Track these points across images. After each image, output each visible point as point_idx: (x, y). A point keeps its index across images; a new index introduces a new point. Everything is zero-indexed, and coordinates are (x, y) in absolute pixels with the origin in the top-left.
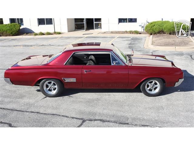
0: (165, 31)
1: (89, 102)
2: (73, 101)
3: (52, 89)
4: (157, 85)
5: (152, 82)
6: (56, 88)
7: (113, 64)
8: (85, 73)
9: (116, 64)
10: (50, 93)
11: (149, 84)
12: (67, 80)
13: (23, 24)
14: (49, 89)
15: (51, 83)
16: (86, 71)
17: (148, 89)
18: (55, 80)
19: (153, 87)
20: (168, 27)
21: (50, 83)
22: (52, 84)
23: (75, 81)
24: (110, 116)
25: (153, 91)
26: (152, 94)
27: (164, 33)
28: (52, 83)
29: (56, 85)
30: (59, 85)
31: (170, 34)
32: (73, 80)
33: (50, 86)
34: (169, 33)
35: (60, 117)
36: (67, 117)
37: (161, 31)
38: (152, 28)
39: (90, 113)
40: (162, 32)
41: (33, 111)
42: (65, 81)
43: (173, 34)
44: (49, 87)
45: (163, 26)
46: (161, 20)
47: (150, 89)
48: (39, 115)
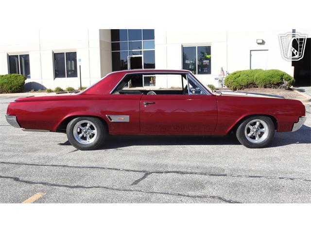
0: (257, 83)
1: (152, 154)
2: (124, 154)
3: (88, 136)
4: (264, 129)
5: (255, 124)
6: (93, 135)
7: (191, 93)
8: (145, 106)
9: (196, 92)
10: (83, 142)
11: (251, 127)
12: (115, 119)
13: (29, 77)
14: (83, 136)
15: (86, 126)
16: (147, 104)
17: (249, 135)
18: (93, 119)
19: (257, 131)
20: (263, 76)
21: (84, 125)
22: (87, 128)
23: (129, 121)
24: (192, 168)
25: (257, 139)
26: (256, 144)
27: (255, 87)
28: (88, 125)
29: (94, 129)
30: (100, 127)
31: (265, 87)
32: (125, 119)
33: (84, 131)
34: (263, 85)
35: (104, 170)
36: (116, 169)
37: (250, 84)
38: (236, 80)
39: (156, 165)
40: (252, 85)
41: (55, 164)
42: (111, 120)
43: (270, 88)
44: (83, 133)
45: (254, 75)
46: (249, 69)
47: (252, 135)
48: (67, 168)
